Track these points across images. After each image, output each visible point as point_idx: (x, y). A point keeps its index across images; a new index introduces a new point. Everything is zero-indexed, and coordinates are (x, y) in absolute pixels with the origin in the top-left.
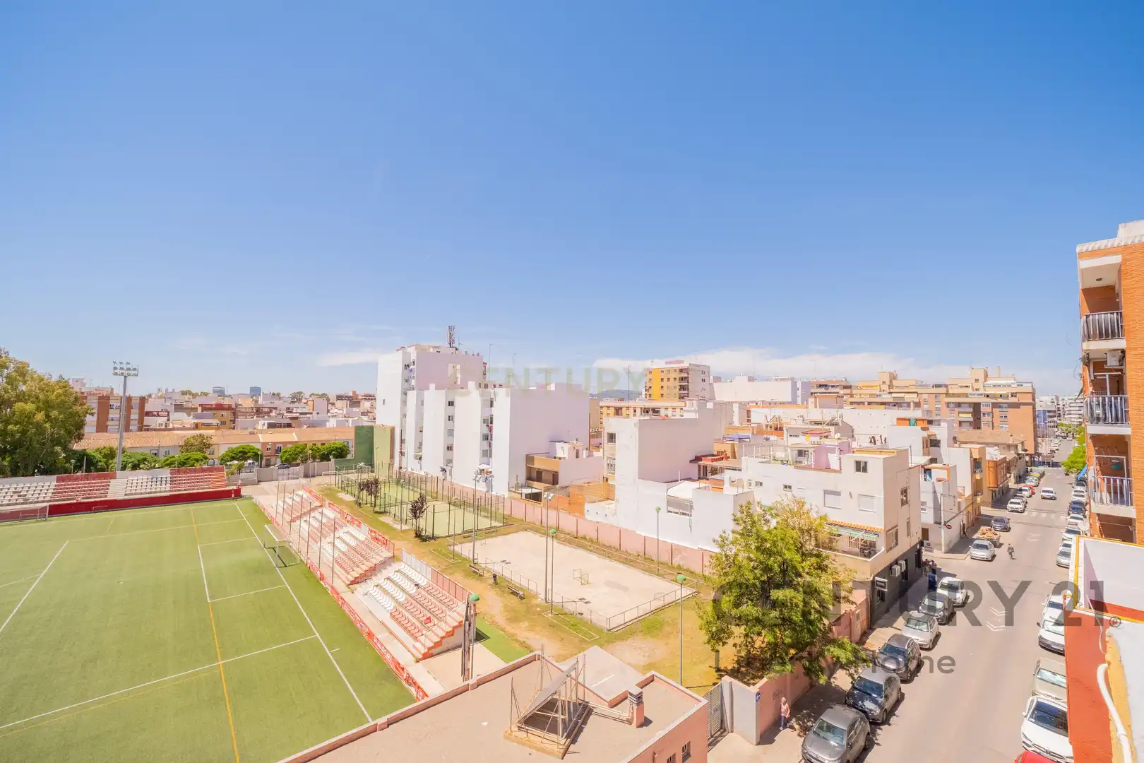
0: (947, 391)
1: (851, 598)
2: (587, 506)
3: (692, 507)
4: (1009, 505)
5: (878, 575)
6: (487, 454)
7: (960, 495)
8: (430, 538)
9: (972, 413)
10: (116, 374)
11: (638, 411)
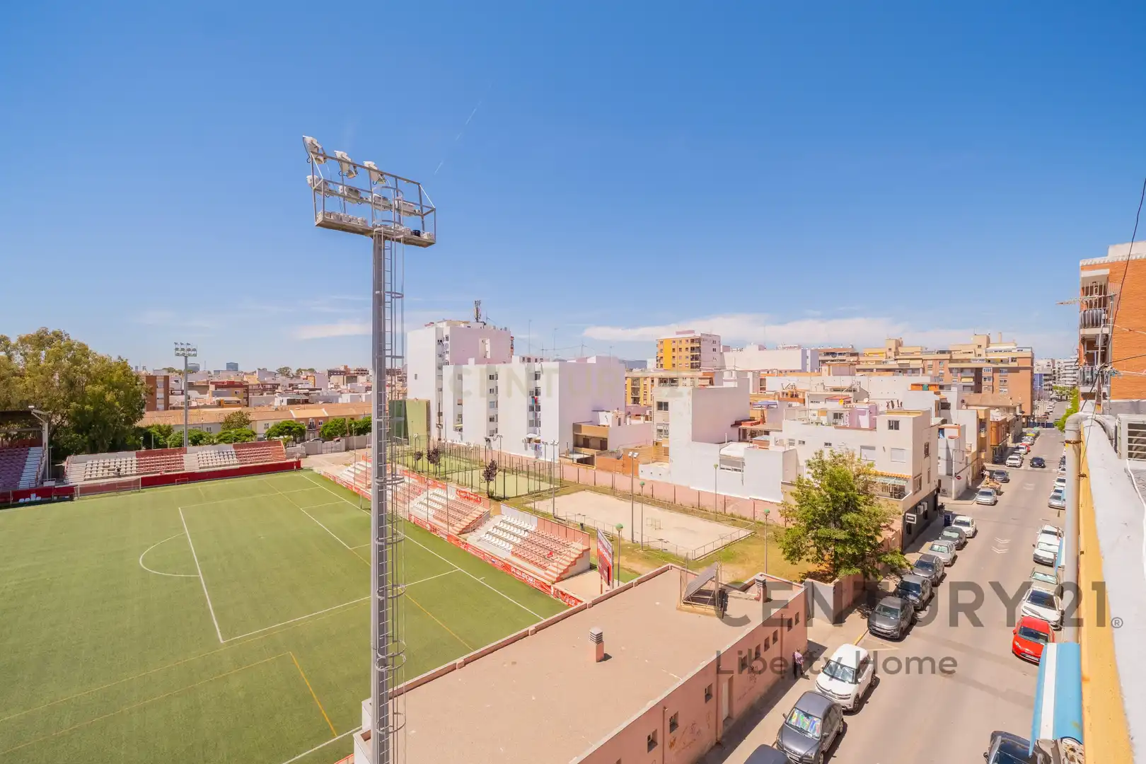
0: (951, 357)
1: (891, 527)
2: (641, 467)
3: (743, 464)
4: (1008, 462)
5: (907, 512)
6: (535, 423)
7: (969, 452)
8: (501, 498)
9: (973, 378)
10: (178, 355)
11: (656, 381)
